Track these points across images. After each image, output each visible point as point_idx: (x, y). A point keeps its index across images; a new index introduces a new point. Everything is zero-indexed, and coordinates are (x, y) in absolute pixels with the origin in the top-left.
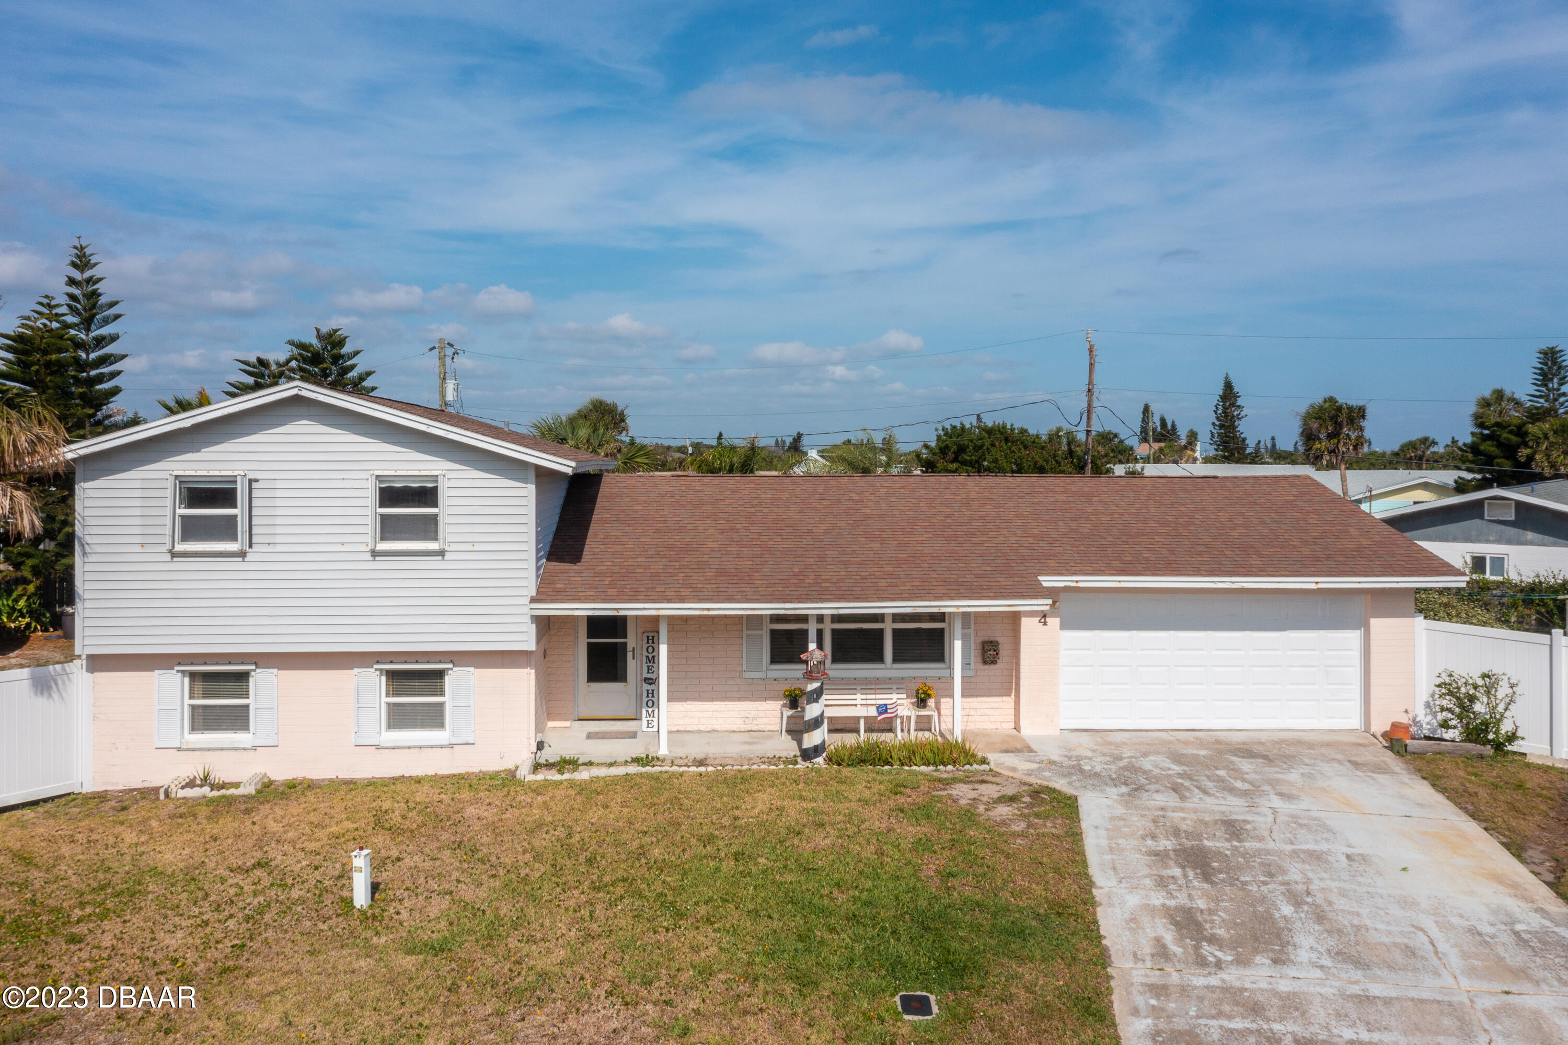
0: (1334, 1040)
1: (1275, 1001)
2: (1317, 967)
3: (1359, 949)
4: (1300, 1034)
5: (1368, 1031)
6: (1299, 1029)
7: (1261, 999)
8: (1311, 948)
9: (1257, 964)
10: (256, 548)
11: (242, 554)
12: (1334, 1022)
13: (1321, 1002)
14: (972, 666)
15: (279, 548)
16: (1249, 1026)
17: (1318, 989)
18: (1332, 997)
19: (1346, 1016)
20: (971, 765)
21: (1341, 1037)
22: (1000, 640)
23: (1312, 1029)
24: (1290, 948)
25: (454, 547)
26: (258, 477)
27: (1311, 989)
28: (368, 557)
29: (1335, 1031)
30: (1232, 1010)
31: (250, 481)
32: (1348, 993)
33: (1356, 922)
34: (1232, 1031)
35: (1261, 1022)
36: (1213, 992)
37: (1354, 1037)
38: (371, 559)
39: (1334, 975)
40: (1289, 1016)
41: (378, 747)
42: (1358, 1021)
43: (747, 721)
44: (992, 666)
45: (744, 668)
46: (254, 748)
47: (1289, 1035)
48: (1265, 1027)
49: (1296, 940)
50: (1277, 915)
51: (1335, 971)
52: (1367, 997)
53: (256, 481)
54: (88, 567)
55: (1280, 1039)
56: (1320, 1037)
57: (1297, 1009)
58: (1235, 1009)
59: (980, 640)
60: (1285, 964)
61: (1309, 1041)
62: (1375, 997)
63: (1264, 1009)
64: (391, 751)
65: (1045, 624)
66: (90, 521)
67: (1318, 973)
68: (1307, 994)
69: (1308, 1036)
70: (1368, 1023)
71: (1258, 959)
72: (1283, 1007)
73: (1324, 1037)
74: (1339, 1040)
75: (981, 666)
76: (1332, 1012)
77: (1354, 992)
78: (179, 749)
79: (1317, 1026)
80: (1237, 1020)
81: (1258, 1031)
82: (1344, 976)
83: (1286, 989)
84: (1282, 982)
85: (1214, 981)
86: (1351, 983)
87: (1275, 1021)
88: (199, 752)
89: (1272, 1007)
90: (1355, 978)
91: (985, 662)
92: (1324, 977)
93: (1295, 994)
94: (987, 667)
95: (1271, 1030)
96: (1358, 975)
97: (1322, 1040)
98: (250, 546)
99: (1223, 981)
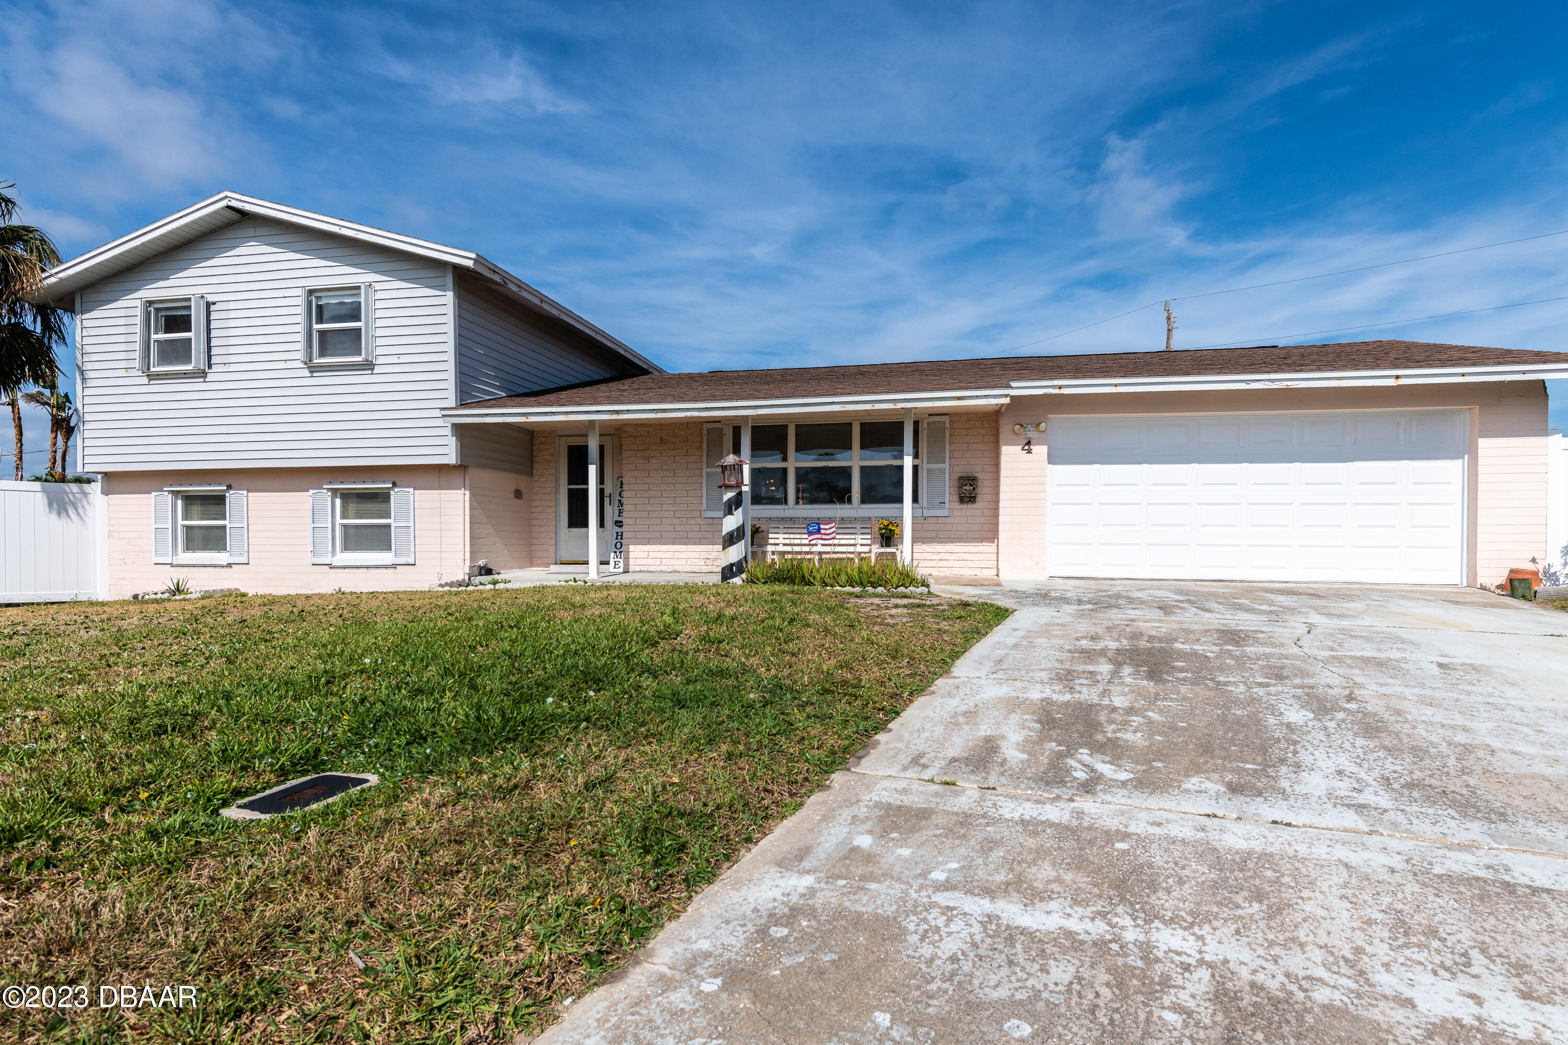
0: (1375, 1014)
1: (1200, 870)
2: (1349, 806)
3: (1472, 781)
4: (1244, 973)
5: (1526, 995)
6: (1246, 955)
7: (1159, 861)
8: (1340, 773)
9: (1187, 791)
10: (215, 368)
11: (204, 374)
12: (1382, 950)
13: (1346, 885)
14: (947, 505)
15: (233, 367)
16: (1073, 925)
17: (1341, 852)
18: (1387, 877)
19: (1432, 932)
20: (907, 588)
21: (1409, 1003)
22: (979, 476)
23: (1295, 962)
24: (1284, 769)
25: (381, 360)
26: (215, 300)
27: (1320, 851)
28: (306, 373)
29: (1386, 981)
30: (1058, 880)
31: (208, 305)
32: (1437, 870)
33: (1461, 738)
34: (1012, 935)
35: (1127, 921)
36: (1035, 834)
37: (1466, 1012)
38: (309, 375)
39: (1395, 825)
40: (1226, 912)
41: (331, 566)
42: (1475, 954)
43: (708, 562)
44: (971, 506)
45: (704, 507)
46: (229, 565)
47: (1204, 974)
48: (1131, 935)
49: (1305, 757)
50: (1272, 721)
51: (1401, 818)
52: (1510, 888)
53: (214, 303)
54: (87, 392)
55: (1166, 982)
56: (1321, 995)
57: (1259, 896)
58: (1068, 877)
59: (956, 476)
60: (1260, 794)
61: (1275, 1002)
62: (1535, 891)
63: (1153, 886)
64: (343, 570)
65: (1029, 451)
66: (88, 349)
67: (1351, 819)
68: (1303, 860)
69: (1273, 985)
70: (1519, 968)
71: (1193, 783)
72: (1215, 886)
73: (1337, 997)
74: (1399, 1014)
75: (957, 505)
76: (1380, 916)
77: (1458, 869)
78: (172, 565)
79: (1318, 955)
80: (1053, 905)
81: (1101, 945)
82: (1425, 828)
83: (1242, 845)
84: (1240, 828)
85: (1055, 813)
86: (1449, 847)
87: (1170, 922)
88: (187, 569)
89: (1181, 882)
90: (1462, 836)
91: (962, 500)
92: (1363, 826)
93: (1266, 858)
94: (965, 506)
95: (1146, 950)
96: (1475, 830)
97: (1328, 1008)
98: (210, 366)
99: (1080, 814)
